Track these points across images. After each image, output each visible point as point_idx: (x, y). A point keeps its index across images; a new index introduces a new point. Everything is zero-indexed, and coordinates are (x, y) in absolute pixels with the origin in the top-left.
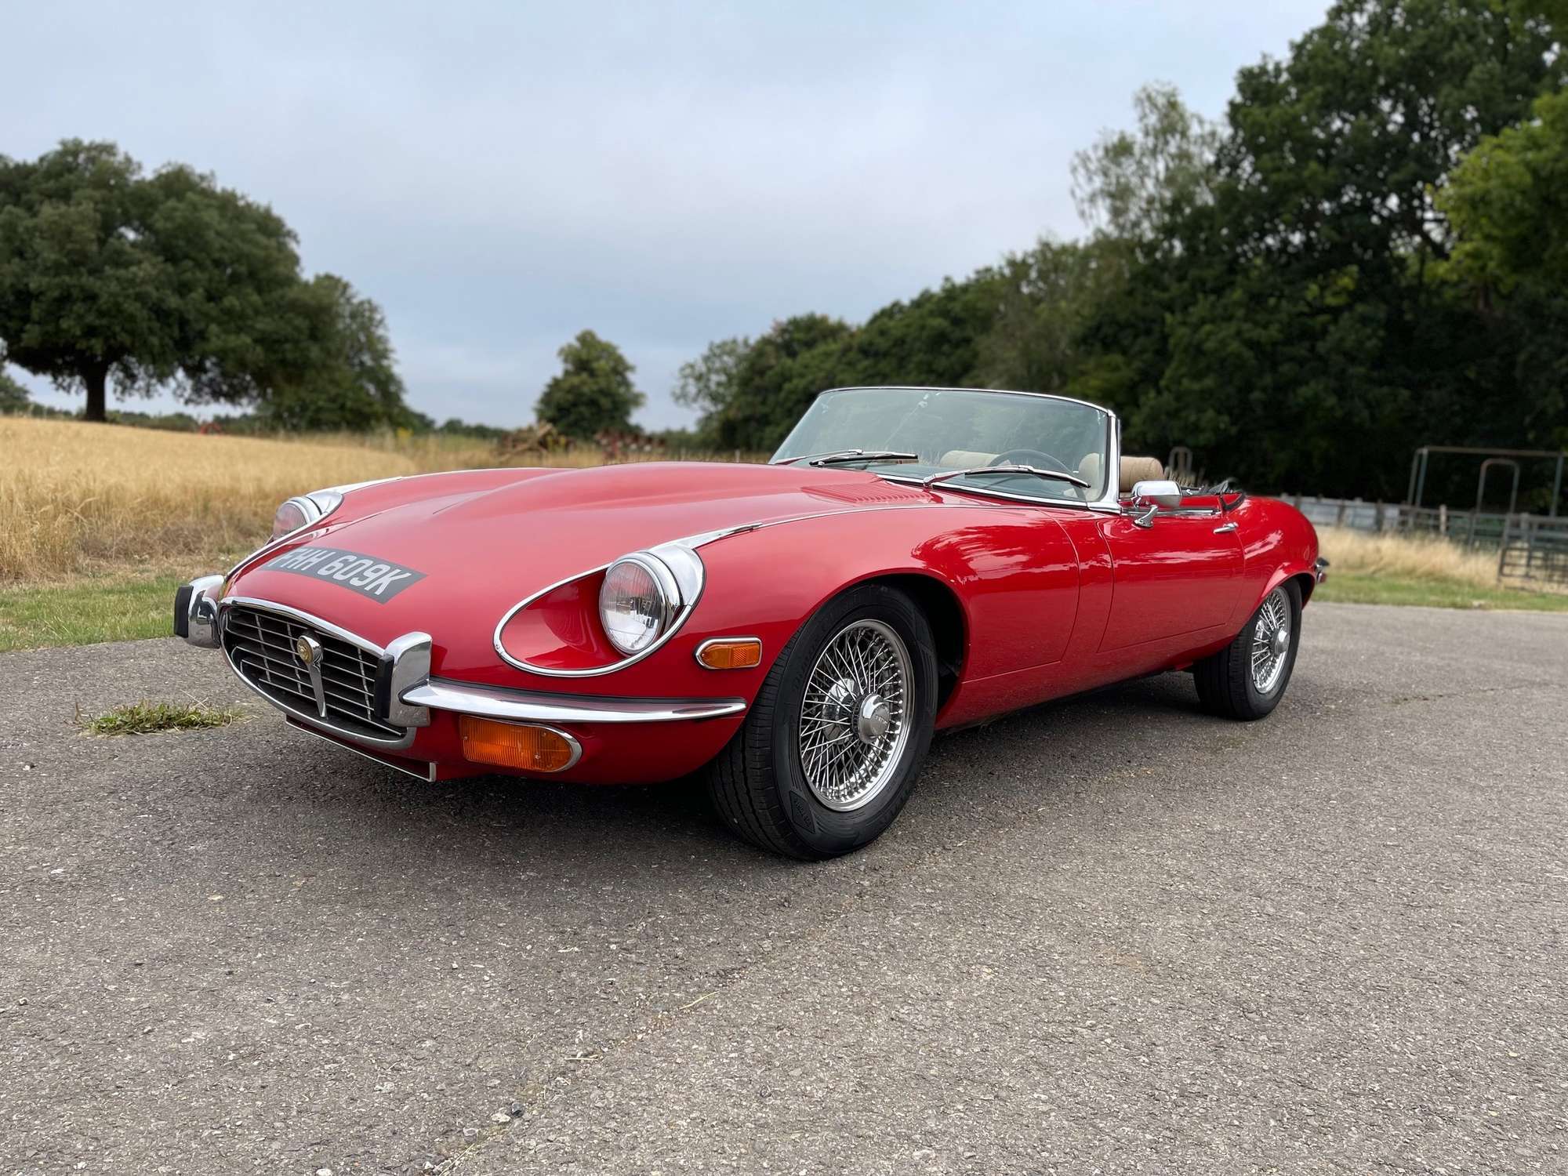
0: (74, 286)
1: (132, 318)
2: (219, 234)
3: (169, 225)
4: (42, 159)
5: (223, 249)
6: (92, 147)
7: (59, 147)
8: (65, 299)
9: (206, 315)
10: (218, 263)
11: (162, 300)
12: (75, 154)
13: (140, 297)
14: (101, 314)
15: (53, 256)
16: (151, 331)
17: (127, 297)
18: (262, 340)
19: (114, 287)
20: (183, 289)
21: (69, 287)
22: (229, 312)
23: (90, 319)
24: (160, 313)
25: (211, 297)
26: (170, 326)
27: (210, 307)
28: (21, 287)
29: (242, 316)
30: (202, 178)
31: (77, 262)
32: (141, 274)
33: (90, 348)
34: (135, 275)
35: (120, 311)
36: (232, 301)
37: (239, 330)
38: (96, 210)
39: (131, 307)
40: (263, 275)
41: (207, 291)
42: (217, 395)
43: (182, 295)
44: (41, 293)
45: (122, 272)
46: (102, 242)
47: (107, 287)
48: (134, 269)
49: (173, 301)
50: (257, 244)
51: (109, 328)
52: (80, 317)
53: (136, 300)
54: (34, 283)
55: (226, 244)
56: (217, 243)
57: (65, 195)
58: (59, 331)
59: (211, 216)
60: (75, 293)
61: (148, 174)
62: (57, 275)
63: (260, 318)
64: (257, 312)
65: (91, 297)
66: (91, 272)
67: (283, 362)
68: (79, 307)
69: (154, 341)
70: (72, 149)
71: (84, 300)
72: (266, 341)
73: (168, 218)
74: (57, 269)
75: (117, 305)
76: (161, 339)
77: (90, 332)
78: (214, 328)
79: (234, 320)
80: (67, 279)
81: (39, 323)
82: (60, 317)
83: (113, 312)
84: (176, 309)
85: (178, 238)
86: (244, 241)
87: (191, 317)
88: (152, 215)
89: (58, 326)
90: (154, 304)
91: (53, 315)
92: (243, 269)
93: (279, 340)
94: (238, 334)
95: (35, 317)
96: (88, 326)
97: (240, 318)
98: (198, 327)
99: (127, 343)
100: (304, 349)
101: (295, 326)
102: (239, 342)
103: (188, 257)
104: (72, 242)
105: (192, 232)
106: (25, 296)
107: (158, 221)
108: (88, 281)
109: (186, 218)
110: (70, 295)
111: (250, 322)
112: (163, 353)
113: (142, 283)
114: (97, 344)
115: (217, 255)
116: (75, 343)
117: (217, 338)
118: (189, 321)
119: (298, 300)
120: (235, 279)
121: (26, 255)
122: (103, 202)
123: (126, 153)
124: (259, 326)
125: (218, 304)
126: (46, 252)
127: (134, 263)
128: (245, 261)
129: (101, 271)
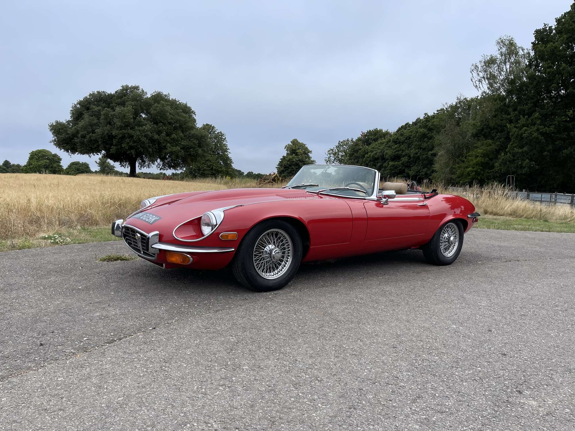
0: (126, 133)
1: (144, 143)
2: (170, 114)
3: (155, 112)
4: (116, 92)
5: (172, 118)
6: (131, 88)
7: (121, 88)
8: (123, 137)
9: (166, 141)
10: (170, 123)
11: (153, 137)
12: (127, 90)
13: (146, 136)
14: (134, 142)
15: (119, 124)
16: (149, 147)
17: (142, 136)
18: (184, 148)
19: (138, 133)
20: (159, 133)
21: (124, 134)
22: (173, 139)
23: (131, 144)
24: (152, 140)
25: (168, 135)
26: (155, 145)
27: (168, 138)
28: (110, 134)
29: (177, 140)
30: (166, 96)
31: (127, 125)
32: (146, 128)
33: (131, 153)
34: (144, 129)
35: (140, 141)
36: (174, 136)
38: (133, 108)
39: (144, 139)
40: (184, 126)
41: (166, 133)
42: (170, 167)
43: (159, 135)
44: (116, 136)
45: (140, 128)
46: (135, 118)
47: (136, 133)
48: (144, 127)
49: (156, 137)
50: (182, 116)
51: (136, 146)
52: (128, 143)
54: (114, 132)
56: (170, 116)
57: (123, 104)
58: (122, 147)
59: (168, 108)
60: (126, 135)
61: (149, 96)
62: (121, 130)
63: (183, 141)
64: (182, 139)
65: (131, 137)
66: (131, 129)
67: (190, 155)
68: (127, 140)
69: (150, 150)
70: (125, 89)
71: (129, 138)
72: (185, 148)
73: (155, 110)
74: (121, 128)
75: (139, 139)
76: (152, 149)
77: (131, 148)
78: (169, 145)
79: (175, 143)
80: (124, 131)
81: (115, 145)
82: (122, 143)
83: (138, 141)
84: (157, 139)
85: (158, 116)
86: (178, 116)
87: (162, 142)
88: (150, 109)
89: (121, 146)
90: (150, 138)
91: (120, 143)
92: (178, 125)
93: (188, 148)
94: (176, 146)
95: (114, 143)
96: (130, 146)
97: (177, 141)
98: (163, 145)
99: (142, 151)
100: (197, 150)
101: (194, 143)
102: (176, 149)
103: (161, 122)
104: (125, 119)
105: (162, 114)
106: (111, 137)
107: (152, 111)
108: (130, 131)
109: (160, 109)
110: (125, 136)
111: (180, 142)
112: (153, 154)
113: (147, 131)
114: (133, 152)
115: (170, 121)
116: (127, 152)
117: (170, 148)
118: (161, 143)
119: (195, 134)
120: (175, 128)
121: (111, 124)
122: (135, 105)
123: (142, 89)
124: (182, 143)
125: (170, 137)
126: (117, 123)
127: (144, 125)
128: (178, 122)
129: (134, 128)
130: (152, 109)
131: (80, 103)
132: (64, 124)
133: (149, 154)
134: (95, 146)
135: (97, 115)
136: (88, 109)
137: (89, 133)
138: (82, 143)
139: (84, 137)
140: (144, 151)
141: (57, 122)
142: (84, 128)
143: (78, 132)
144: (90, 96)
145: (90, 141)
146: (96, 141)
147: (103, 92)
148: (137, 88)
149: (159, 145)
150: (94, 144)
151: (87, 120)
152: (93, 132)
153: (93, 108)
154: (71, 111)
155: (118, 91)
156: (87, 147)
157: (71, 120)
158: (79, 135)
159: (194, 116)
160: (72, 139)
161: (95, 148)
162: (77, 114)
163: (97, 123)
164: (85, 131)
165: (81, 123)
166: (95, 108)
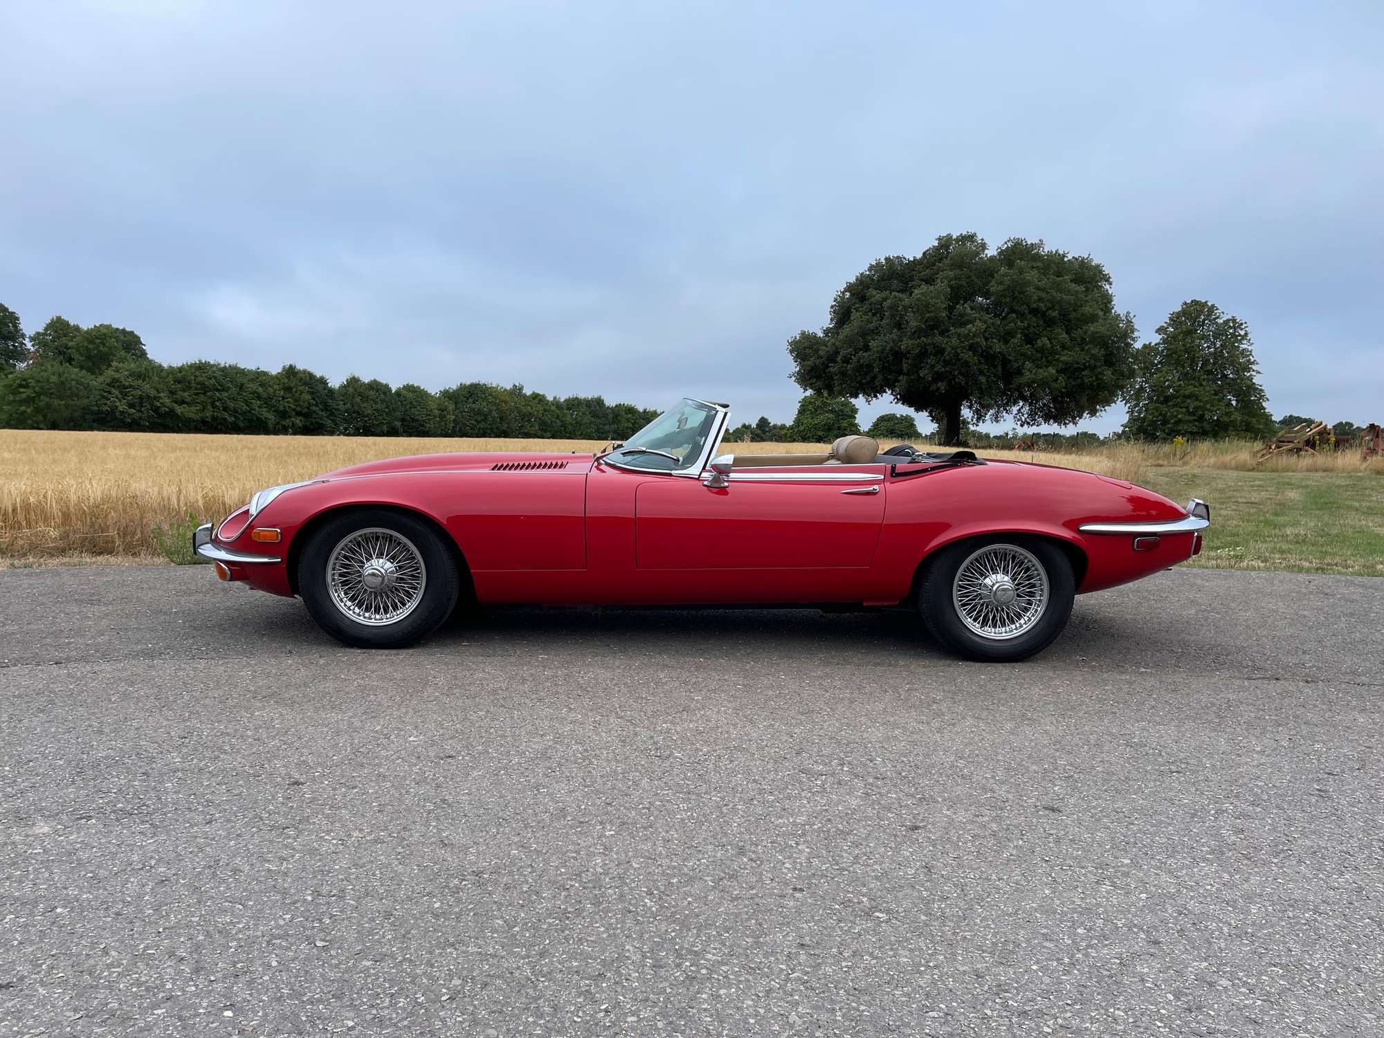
0: (929, 344)
1: (966, 364)
2: (1038, 288)
3: (1000, 288)
4: (924, 254)
5: (1040, 299)
6: (957, 240)
7: (936, 244)
8: (923, 354)
9: (1023, 355)
10: (1034, 312)
11: (991, 348)
12: (947, 247)
13: (972, 348)
14: (946, 363)
15: (915, 325)
16: (982, 373)
17: (963, 348)
18: (1066, 370)
19: (954, 341)
20: (1006, 337)
21: (926, 345)
22: (1042, 350)
23: (938, 368)
24: (988, 357)
25: (1029, 340)
26: (995, 367)
27: (1027, 349)
28: (897, 349)
29: (1053, 352)
30: (1033, 246)
31: (935, 326)
32: (974, 329)
33: (938, 389)
34: (970, 331)
35: (958, 360)
36: (1044, 341)
37: (1049, 363)
38: (951, 287)
39: (967, 356)
40: (1073, 315)
41: (1026, 335)
43: (1006, 342)
44: (908, 353)
45: (960, 330)
46: (951, 309)
47: (950, 343)
48: (969, 326)
49: (998, 347)
50: (1069, 292)
51: (950, 373)
52: (933, 367)
53: (970, 350)
54: (905, 344)
55: (1043, 295)
56: (1035, 295)
57: (929, 281)
58: (920, 379)
59: (1032, 276)
60: (930, 349)
61: (991, 252)
62: (919, 338)
63: (1065, 352)
64: (1064, 347)
65: (940, 351)
66: (942, 333)
67: (1082, 387)
68: (931, 360)
69: (983, 379)
70: (946, 243)
71: (935, 355)
72: (1068, 370)
73: (1001, 283)
74: (918, 333)
75: (957, 355)
76: (988, 377)
77: (939, 377)
78: (1028, 364)
79: (1045, 356)
80: (923, 339)
81: (907, 374)
82: (921, 368)
83: (954, 361)
84: (1000, 352)
85: (1006, 297)
86: (1060, 291)
87: (1011, 358)
88: (991, 281)
89: (919, 375)
90: (983, 351)
91: (917, 367)
92: (1055, 314)
93: (1079, 368)
94: (1047, 367)
95: (905, 370)
96: (937, 373)
97: (1050, 354)
98: (1015, 365)
99: (963, 383)
100: (1100, 373)
101: (1093, 355)
102: (1046, 374)
103: (1013, 311)
104: (929, 312)
105: (1016, 292)
106: (898, 355)
107: (993, 286)
108: (938, 339)
109: (1013, 280)
110: (926, 350)
111: (1057, 357)
112: (990, 388)
113: (975, 336)
114: (942, 386)
115: (1035, 305)
116: (930, 387)
117: (1030, 373)
118: (1010, 361)
119: (1097, 333)
120: (1050, 323)
121: (902, 326)
122: (956, 279)
123: (982, 240)
124: (1063, 358)
125: (1033, 345)
126: (913, 322)
127: (971, 322)
128: (1057, 307)
129: (948, 331)
130: (993, 283)
131: (850, 288)
132: (815, 336)
133: (981, 389)
134: (868, 378)
135: (878, 312)
136: (863, 299)
137: (856, 351)
138: (843, 374)
139: (846, 360)
140: (967, 383)
141: (803, 333)
142: (849, 341)
144: (870, 270)
145: (859, 368)
146: (869, 367)
147: (898, 257)
148: (971, 238)
149: (1004, 368)
150: (866, 374)
151: (855, 323)
152: (866, 348)
153: (872, 296)
154: (832, 307)
155: (928, 250)
156: (851, 382)
157: (831, 326)
158: (839, 359)
159: (1107, 287)
160: (828, 367)
161: (868, 383)
162: (842, 313)
163: (877, 328)
164: (851, 347)
165: (847, 330)
166: (876, 295)
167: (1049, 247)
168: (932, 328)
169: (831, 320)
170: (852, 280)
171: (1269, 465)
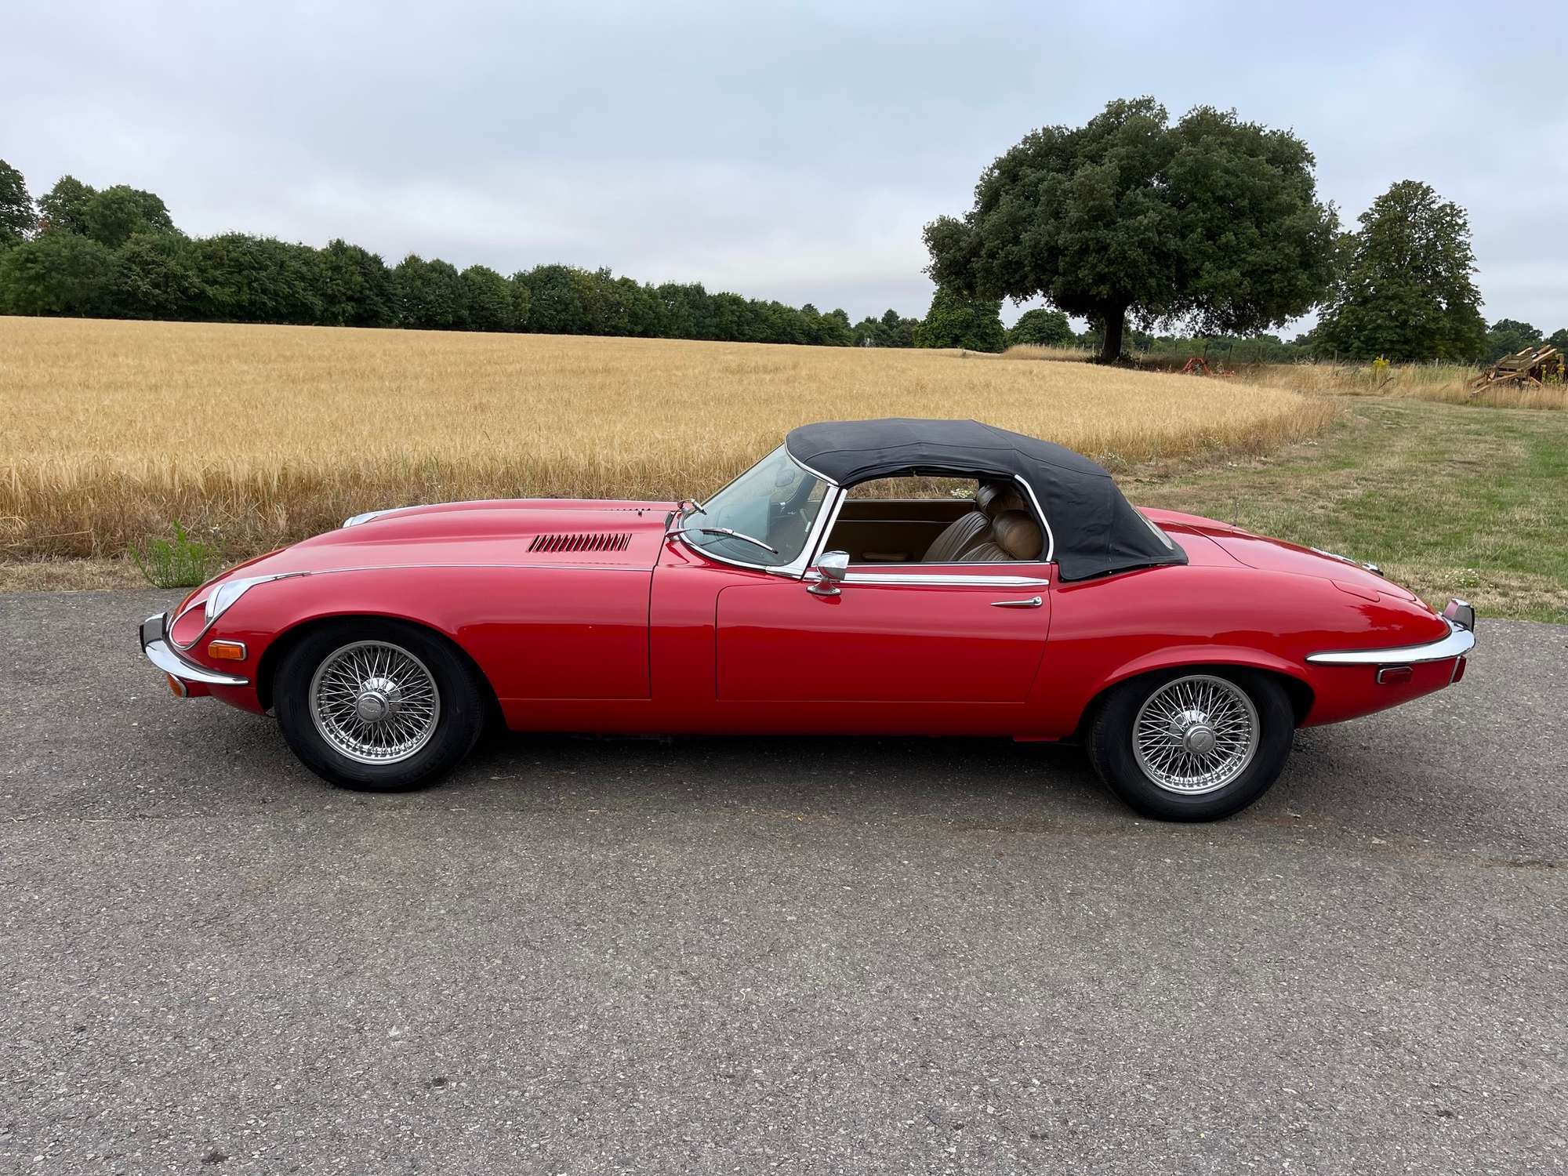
0: (1092, 239)
1: (1134, 264)
2: (1227, 171)
3: (1181, 169)
4: (1090, 124)
5: (1228, 185)
6: (1130, 107)
7: (1105, 111)
8: (1084, 251)
9: (1202, 253)
10: (1221, 200)
11: (1165, 244)
12: (1118, 115)
13: (1142, 244)
14: (1111, 262)
15: (1076, 215)
16: (1151, 274)
17: (1132, 244)
18: (1253, 273)
19: (1121, 236)
20: (1184, 231)
21: (1087, 240)
22: (1226, 248)
23: (1101, 267)
24: (1160, 255)
25: (1211, 235)
26: (1168, 267)
27: (1208, 246)
28: (1052, 243)
29: (1238, 250)
30: (1223, 116)
31: (1099, 216)
32: (1146, 221)
33: (1099, 293)
34: (1141, 223)
35: (1125, 258)
36: (1229, 237)
37: (1233, 264)
38: (1122, 168)
39: (1135, 254)
40: (1266, 205)
41: (1208, 230)
43: (1183, 237)
44: (1066, 249)
45: (1130, 222)
46: (1119, 196)
47: (1116, 238)
48: (1140, 217)
49: (1173, 243)
50: (1263, 176)
51: (1115, 274)
52: (1094, 266)
53: (1139, 247)
54: (1063, 238)
55: (1232, 179)
56: (1222, 180)
57: (1095, 159)
58: (1078, 280)
59: (1220, 156)
60: (1092, 245)
61: (1172, 123)
62: (1080, 231)
63: (1254, 250)
64: (1252, 245)
65: (1103, 248)
66: (1107, 226)
67: (1271, 293)
68: (1092, 259)
69: (1152, 282)
70: (1117, 110)
71: (1098, 252)
72: (1256, 273)
73: (1181, 164)
74: (1079, 225)
75: (1124, 252)
76: (1159, 280)
77: (1101, 279)
78: (1208, 265)
79: (1229, 256)
80: (1085, 233)
81: (1064, 275)
82: (1080, 268)
83: (1120, 260)
84: (1175, 250)
85: (1186, 181)
86: (1253, 174)
87: (1188, 257)
89: (1077, 276)
90: (1155, 248)
91: (1075, 266)
92: (1246, 203)
93: (1268, 271)
94: (1230, 268)
95: (1061, 269)
96: (1099, 274)
97: (1235, 252)
98: (1193, 266)
99: (1129, 287)
100: (1293, 277)
101: (1287, 255)
102: (1229, 277)
103: (1194, 199)
104: (1094, 200)
105: (1199, 176)
106: (1055, 251)
107: (1172, 168)
108: (1103, 233)
109: (1196, 161)
110: (1088, 246)
111: (1243, 256)
112: (1161, 293)
113: (1146, 229)
114: (1104, 290)
115: (1221, 193)
116: (1089, 290)
117: (1210, 274)
118: (1186, 260)
119: (1293, 227)
120: (1238, 214)
121: (1061, 215)
122: (1128, 157)
123: (1161, 106)
124: (1249, 259)
125: (1215, 243)
126: (1074, 211)
127: (1144, 212)
128: (1248, 194)
129: (1115, 223)
130: (1172, 164)
131: (1000, 164)
132: (956, 225)
133: (1149, 292)
134: (1017, 277)
135: (1031, 196)
136: (1014, 178)
137: (1004, 244)
138: (988, 271)
139: (992, 255)
140: (1133, 287)
141: (942, 219)
142: (997, 231)
143: (981, 244)
144: (1024, 142)
145: (1007, 265)
146: (1020, 264)
147: (1058, 128)
148: (1147, 104)
149: (1178, 270)
150: (1015, 272)
151: (1004, 209)
152: (1016, 241)
153: (1026, 176)
154: (977, 187)
155: (1095, 119)
156: (997, 281)
157: (975, 211)
158: (983, 253)
159: (1310, 169)
160: (969, 261)
161: (1017, 282)
162: (990, 195)
163: (1030, 216)
164: (998, 239)
165: (994, 217)
166: (1030, 175)
167: (1243, 118)
168: (1096, 219)
169: (977, 203)
170: (1003, 155)
171: (1486, 397)
